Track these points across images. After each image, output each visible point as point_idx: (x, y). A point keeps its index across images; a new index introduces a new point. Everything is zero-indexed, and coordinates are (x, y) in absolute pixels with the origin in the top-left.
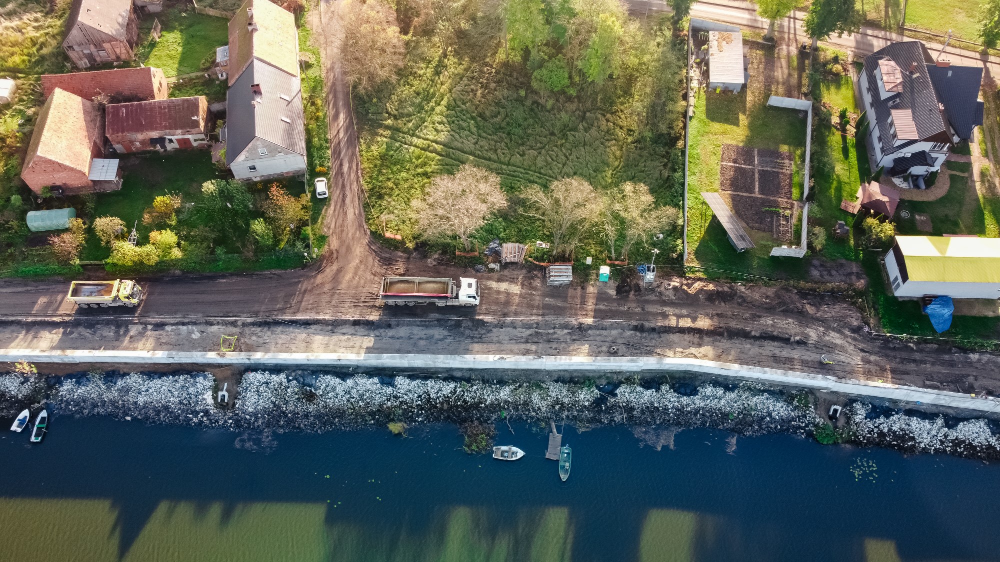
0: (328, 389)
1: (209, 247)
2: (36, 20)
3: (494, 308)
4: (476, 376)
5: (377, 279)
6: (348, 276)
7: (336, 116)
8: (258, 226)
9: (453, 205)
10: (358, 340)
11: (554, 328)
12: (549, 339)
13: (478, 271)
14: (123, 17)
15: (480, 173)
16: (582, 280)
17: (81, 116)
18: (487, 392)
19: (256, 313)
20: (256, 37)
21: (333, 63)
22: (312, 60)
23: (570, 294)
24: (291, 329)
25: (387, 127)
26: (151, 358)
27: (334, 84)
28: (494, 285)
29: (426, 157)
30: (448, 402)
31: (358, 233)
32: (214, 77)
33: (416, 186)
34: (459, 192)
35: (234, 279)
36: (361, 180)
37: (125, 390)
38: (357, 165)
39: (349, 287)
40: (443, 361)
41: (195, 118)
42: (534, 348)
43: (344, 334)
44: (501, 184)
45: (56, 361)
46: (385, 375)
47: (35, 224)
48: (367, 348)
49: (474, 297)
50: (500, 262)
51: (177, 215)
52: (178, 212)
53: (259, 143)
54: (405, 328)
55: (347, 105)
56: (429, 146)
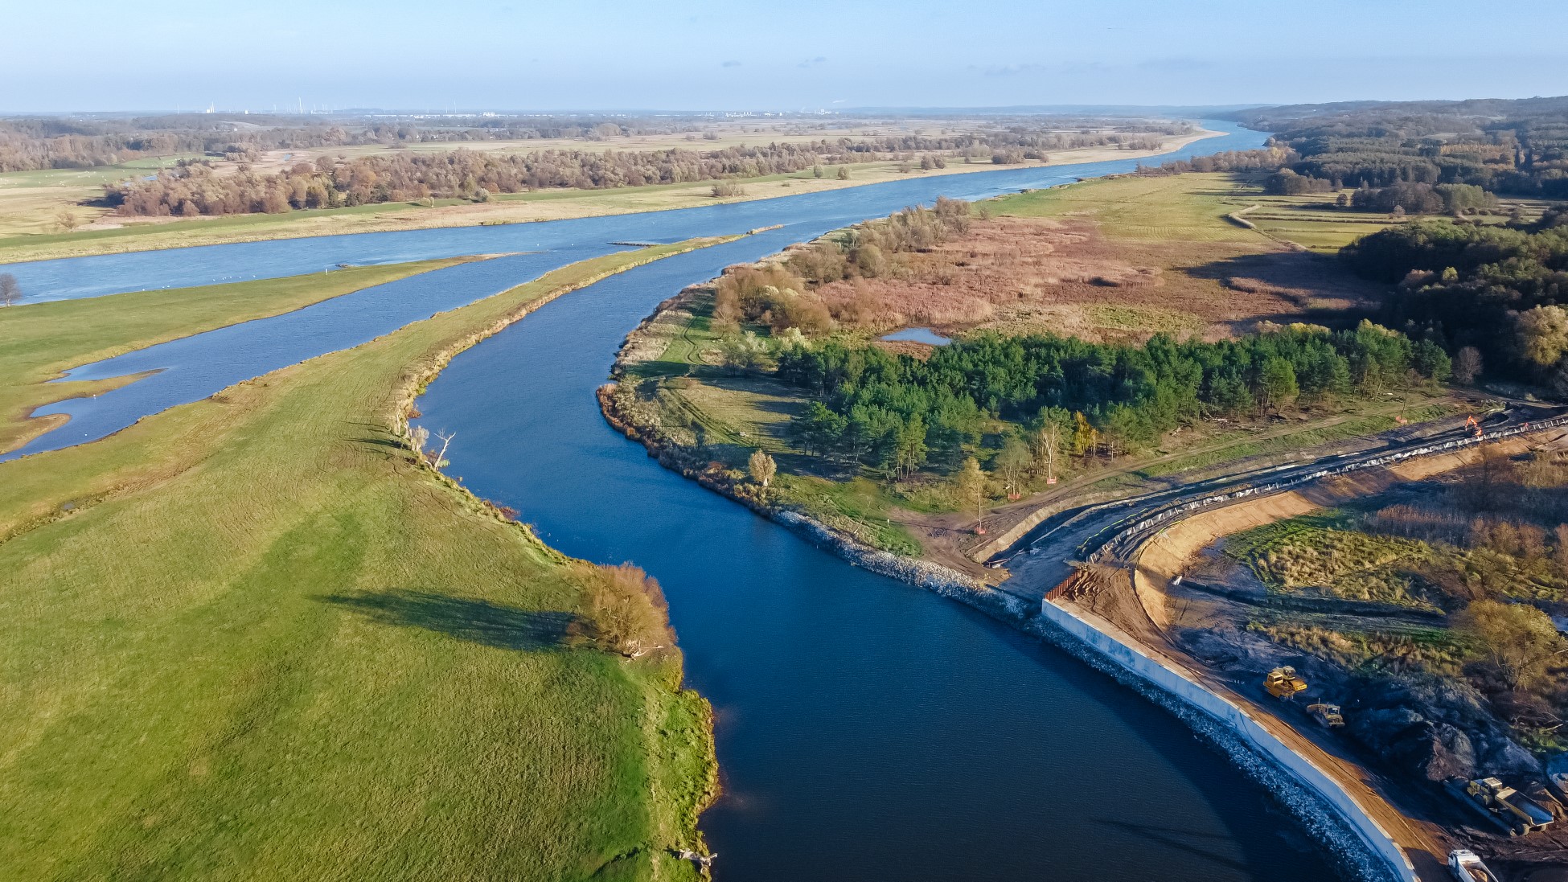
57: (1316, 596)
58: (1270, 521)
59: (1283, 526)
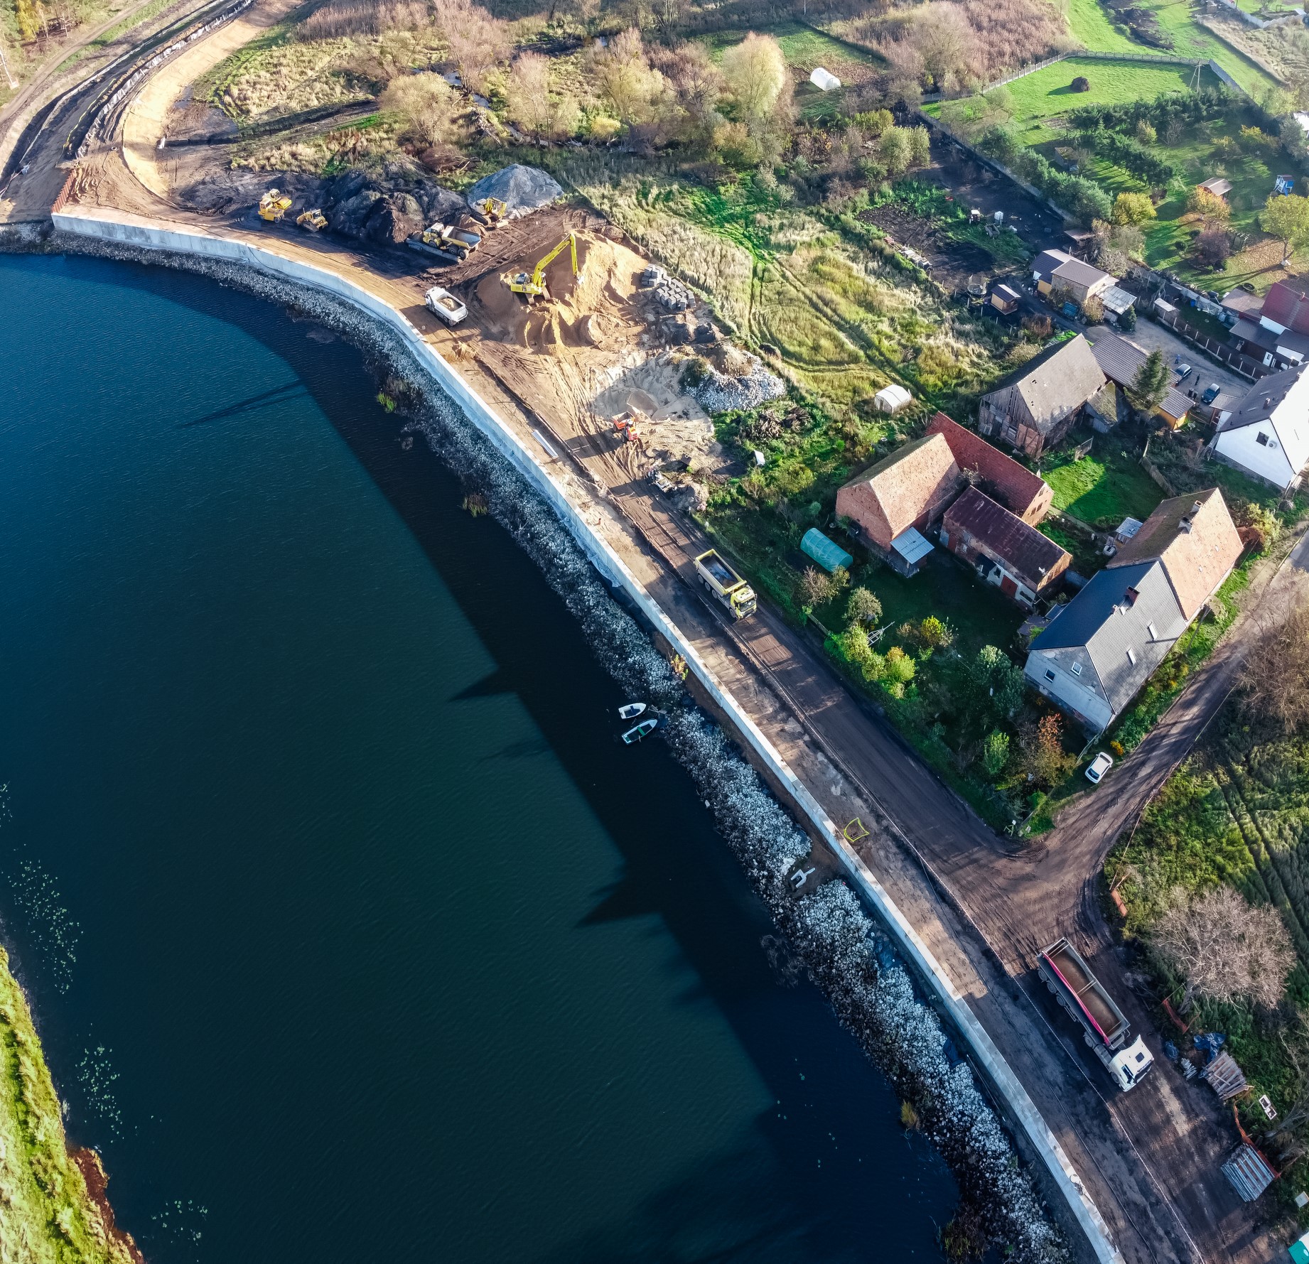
0: (893, 990)
1: (932, 715)
2: (979, 356)
3: (1136, 1119)
4: (1035, 1169)
5: (1056, 930)
6: (1032, 894)
7: (1188, 705)
8: (998, 742)
9: (1215, 941)
10: (970, 974)
11: (1167, 1233)
12: (1147, 1238)
13: (1165, 1051)
14: (1062, 411)
15: (1281, 936)
16: (1267, 1216)
17: (939, 477)
18: (1024, 1203)
19: (908, 831)
20: (1180, 539)
21: (1240, 642)
22: (1221, 617)
23: (1232, 1216)
24: (923, 885)
25: (1231, 773)
26: (779, 769)
27: (1219, 666)
28: (1165, 1090)
29: (1241, 852)
30: (980, 1158)
31: (1088, 857)
32: (1100, 544)
33: (1198, 872)
34: (1236, 932)
35: (923, 773)
36: (1148, 802)
37: (730, 775)
38: (1160, 781)
39: (1020, 906)
40: (1024, 1107)
41: (1043, 571)
42: (1121, 1224)
43: (965, 951)
44: (1291, 974)
45: (707, 686)
46: (957, 1046)
47: (808, 543)
48: (971, 994)
49: (1130, 1078)
50: (1199, 1070)
51: (934, 653)
52: (939, 650)
53: (1082, 655)
54: (1027, 1020)
55: (1212, 704)
56: (1255, 842)
57: (278, 116)
58: (225, 56)
59: (236, 57)
